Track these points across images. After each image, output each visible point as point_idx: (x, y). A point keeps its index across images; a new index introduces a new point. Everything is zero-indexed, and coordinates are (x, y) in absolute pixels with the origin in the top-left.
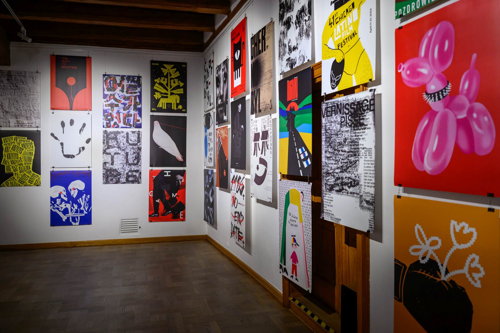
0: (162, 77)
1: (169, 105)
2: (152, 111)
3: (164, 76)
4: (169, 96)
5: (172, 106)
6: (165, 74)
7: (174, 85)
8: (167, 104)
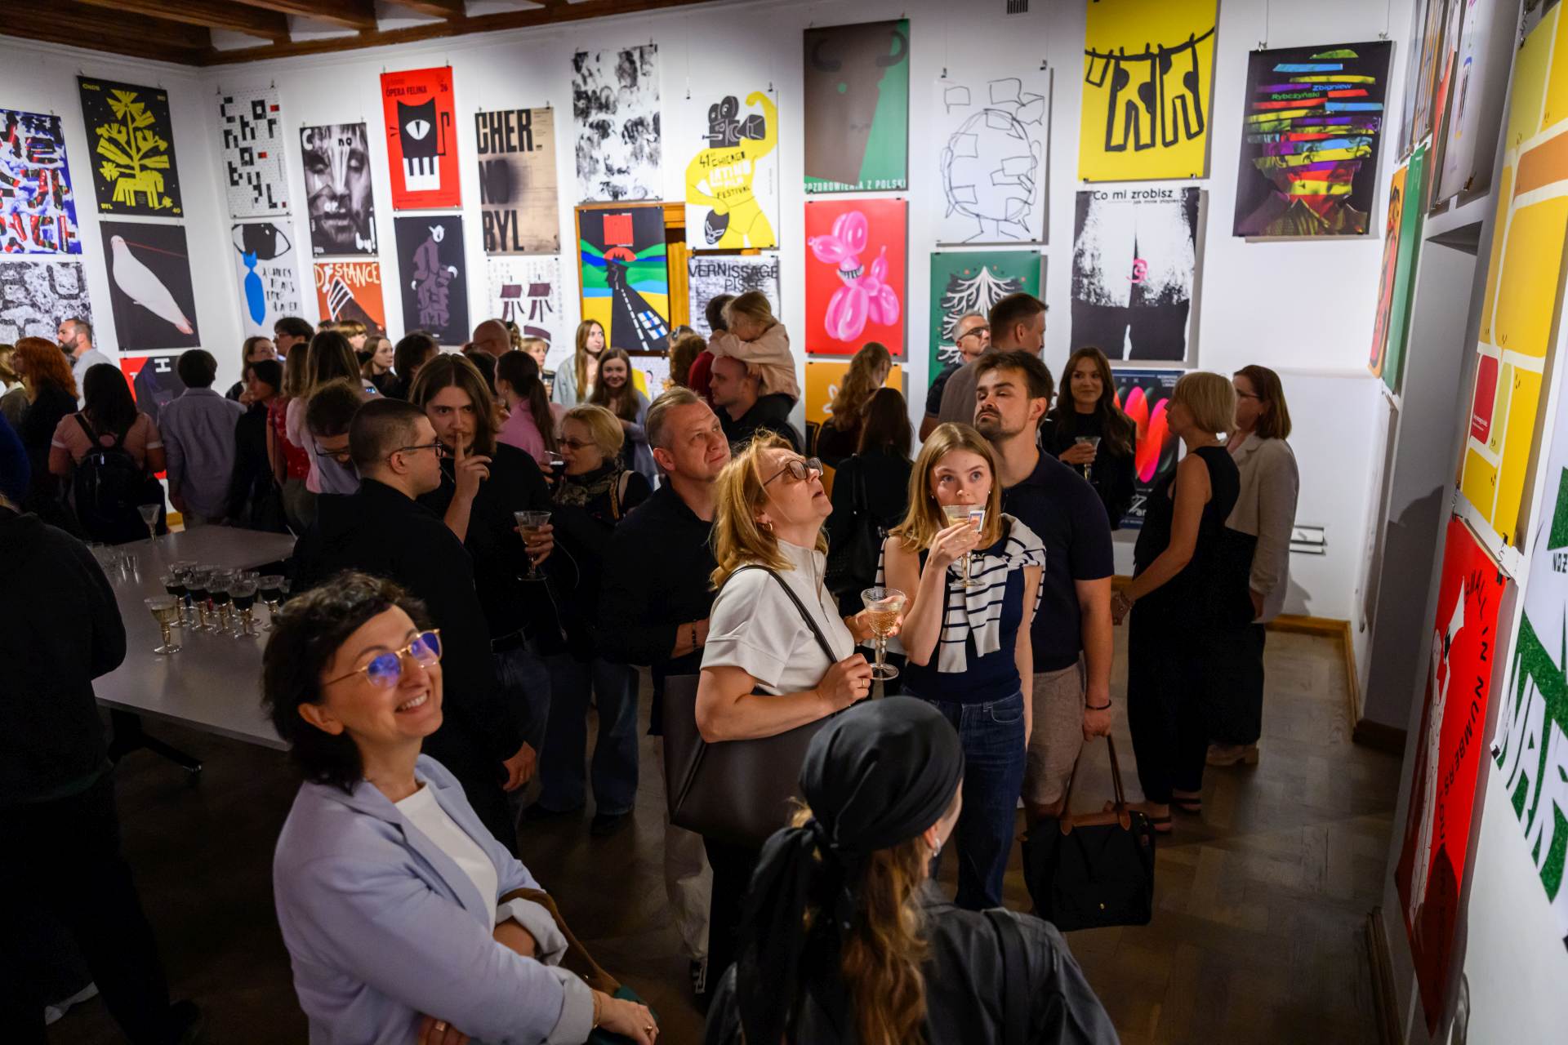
0: (114, 122)
1: (140, 195)
2: (101, 211)
3: (117, 121)
4: (137, 172)
5: (147, 199)
6: (120, 115)
7: (145, 147)
8: (136, 193)
